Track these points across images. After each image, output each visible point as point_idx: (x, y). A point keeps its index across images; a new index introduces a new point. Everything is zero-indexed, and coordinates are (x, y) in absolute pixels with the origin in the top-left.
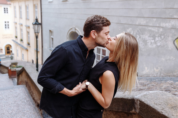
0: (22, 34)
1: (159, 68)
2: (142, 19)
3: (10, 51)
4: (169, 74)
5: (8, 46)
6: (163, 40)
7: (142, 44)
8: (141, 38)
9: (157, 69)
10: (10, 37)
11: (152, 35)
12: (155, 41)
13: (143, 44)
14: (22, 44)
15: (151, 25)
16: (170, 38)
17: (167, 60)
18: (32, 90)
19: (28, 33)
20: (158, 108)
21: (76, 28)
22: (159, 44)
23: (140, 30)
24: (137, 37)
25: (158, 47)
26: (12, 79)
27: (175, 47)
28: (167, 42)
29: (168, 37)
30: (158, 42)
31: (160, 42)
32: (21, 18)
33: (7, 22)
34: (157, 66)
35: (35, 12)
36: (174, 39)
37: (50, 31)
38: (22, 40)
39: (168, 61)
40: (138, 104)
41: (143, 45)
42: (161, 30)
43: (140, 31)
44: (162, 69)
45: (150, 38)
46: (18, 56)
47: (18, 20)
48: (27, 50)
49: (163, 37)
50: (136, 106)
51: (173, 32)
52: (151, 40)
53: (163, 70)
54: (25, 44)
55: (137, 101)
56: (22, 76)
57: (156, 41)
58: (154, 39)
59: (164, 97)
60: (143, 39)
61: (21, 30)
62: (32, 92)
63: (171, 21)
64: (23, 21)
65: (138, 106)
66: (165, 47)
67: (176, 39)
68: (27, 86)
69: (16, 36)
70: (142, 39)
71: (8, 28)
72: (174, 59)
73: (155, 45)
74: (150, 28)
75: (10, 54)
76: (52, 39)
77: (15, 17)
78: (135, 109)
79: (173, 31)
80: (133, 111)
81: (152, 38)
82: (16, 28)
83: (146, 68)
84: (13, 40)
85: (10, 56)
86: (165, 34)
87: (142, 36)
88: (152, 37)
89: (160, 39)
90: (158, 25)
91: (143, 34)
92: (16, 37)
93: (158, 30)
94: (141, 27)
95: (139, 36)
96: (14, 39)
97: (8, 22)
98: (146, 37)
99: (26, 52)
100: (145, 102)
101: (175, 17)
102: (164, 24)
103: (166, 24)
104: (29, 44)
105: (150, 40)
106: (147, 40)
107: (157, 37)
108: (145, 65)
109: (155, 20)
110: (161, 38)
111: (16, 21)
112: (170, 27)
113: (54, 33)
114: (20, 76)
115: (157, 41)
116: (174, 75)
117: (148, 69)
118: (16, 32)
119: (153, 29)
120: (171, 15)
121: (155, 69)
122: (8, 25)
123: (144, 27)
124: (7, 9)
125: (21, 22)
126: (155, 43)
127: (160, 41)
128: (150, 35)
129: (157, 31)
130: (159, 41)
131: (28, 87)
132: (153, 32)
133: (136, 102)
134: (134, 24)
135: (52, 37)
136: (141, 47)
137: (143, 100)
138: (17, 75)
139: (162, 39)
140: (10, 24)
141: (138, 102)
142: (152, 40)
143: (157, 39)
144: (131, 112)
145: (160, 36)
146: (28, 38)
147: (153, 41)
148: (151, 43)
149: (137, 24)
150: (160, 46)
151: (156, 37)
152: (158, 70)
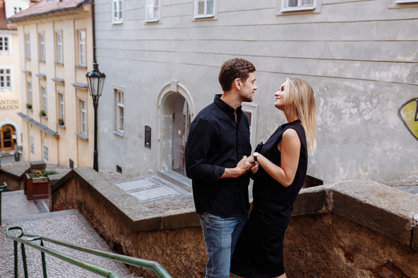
0: (43, 100)
1: (369, 168)
2: (330, 64)
3: (12, 142)
4: (391, 182)
5: (5, 130)
6: (375, 107)
7: (330, 117)
8: (329, 104)
9: (365, 171)
10: (12, 108)
11: (352, 97)
12: (359, 110)
13: (333, 117)
14: (44, 122)
15: (349, 75)
16: (390, 105)
17: (385, 152)
18: (98, 218)
19: (60, 96)
20: (361, 197)
21: (179, 84)
22: (367, 117)
23: (327, 88)
24: (320, 102)
25: (365, 122)
26: (35, 203)
27: (402, 123)
28: (384, 112)
29: (387, 100)
30: (365, 112)
31: (371, 113)
32: (42, 61)
33: (5, 72)
34: (365, 165)
35: (78, 47)
36: (400, 106)
37: (116, 90)
38: (43, 114)
39: (388, 153)
40: (331, 196)
41: (334, 120)
42: (372, 86)
43: (325, 89)
44: (375, 172)
45: (348, 104)
46: (33, 152)
47: (33, 67)
48: (57, 137)
49: (375, 101)
50: (328, 201)
51: (398, 90)
52: (352, 110)
53: (378, 172)
54: (52, 123)
55: (329, 192)
56: (66, 191)
57: (361, 110)
58: (357, 106)
59: (370, 185)
60: (334, 107)
61: (43, 89)
62: (98, 221)
63: (392, 68)
64: (49, 70)
65: (330, 200)
66: (381, 123)
67: (403, 106)
68: (81, 212)
69: (30, 104)
70: (332, 106)
71: (8, 85)
72: (400, 149)
73: (359, 120)
74: (347, 83)
75: (13, 149)
76: (122, 109)
77: (28, 59)
78: (327, 205)
79: (397, 88)
80: (324, 209)
81: (352, 104)
82: (29, 85)
83: (341, 170)
84: (20, 114)
85: (12, 153)
86: (381, 96)
87: (329, 99)
88: (353, 102)
89: (370, 106)
90: (364, 77)
91: (331, 97)
92: (30, 107)
93: (365, 87)
94: (327, 80)
95: (325, 99)
96: (25, 111)
97: (8, 71)
98: (339, 101)
99: (55, 141)
100: (342, 192)
101: (400, 58)
102: (377, 73)
103: (381, 74)
104: (61, 123)
105: (349, 109)
106: (341, 109)
107: (362, 101)
108: (338, 164)
109: (357, 64)
110: (372, 104)
111: (29, 69)
112: (389, 80)
113: (126, 96)
114: (61, 191)
115: (364, 110)
116: (402, 182)
117: (344, 171)
118: (29, 95)
119: (354, 85)
120: (391, 54)
121: (361, 171)
122: (8, 78)
123: (334, 81)
124: (6, 39)
125: (43, 72)
126: (360, 114)
127: (370, 110)
128: (347, 98)
129: (362, 88)
130: (368, 110)
131: (85, 213)
132: (355, 90)
133: (327, 194)
134: (312, 73)
135: (121, 105)
136: (329, 123)
137: (338, 190)
138: (50, 190)
139: (374, 105)
140: (12, 75)
141: (332, 193)
142: (353, 107)
143: (363, 106)
144: (320, 211)
145: (370, 99)
146: (60, 107)
147: (354, 111)
148: (351, 114)
149: (319, 74)
150: (370, 120)
151: (360, 101)
152: (367, 173)
